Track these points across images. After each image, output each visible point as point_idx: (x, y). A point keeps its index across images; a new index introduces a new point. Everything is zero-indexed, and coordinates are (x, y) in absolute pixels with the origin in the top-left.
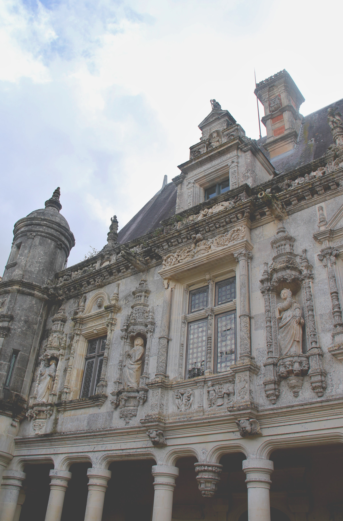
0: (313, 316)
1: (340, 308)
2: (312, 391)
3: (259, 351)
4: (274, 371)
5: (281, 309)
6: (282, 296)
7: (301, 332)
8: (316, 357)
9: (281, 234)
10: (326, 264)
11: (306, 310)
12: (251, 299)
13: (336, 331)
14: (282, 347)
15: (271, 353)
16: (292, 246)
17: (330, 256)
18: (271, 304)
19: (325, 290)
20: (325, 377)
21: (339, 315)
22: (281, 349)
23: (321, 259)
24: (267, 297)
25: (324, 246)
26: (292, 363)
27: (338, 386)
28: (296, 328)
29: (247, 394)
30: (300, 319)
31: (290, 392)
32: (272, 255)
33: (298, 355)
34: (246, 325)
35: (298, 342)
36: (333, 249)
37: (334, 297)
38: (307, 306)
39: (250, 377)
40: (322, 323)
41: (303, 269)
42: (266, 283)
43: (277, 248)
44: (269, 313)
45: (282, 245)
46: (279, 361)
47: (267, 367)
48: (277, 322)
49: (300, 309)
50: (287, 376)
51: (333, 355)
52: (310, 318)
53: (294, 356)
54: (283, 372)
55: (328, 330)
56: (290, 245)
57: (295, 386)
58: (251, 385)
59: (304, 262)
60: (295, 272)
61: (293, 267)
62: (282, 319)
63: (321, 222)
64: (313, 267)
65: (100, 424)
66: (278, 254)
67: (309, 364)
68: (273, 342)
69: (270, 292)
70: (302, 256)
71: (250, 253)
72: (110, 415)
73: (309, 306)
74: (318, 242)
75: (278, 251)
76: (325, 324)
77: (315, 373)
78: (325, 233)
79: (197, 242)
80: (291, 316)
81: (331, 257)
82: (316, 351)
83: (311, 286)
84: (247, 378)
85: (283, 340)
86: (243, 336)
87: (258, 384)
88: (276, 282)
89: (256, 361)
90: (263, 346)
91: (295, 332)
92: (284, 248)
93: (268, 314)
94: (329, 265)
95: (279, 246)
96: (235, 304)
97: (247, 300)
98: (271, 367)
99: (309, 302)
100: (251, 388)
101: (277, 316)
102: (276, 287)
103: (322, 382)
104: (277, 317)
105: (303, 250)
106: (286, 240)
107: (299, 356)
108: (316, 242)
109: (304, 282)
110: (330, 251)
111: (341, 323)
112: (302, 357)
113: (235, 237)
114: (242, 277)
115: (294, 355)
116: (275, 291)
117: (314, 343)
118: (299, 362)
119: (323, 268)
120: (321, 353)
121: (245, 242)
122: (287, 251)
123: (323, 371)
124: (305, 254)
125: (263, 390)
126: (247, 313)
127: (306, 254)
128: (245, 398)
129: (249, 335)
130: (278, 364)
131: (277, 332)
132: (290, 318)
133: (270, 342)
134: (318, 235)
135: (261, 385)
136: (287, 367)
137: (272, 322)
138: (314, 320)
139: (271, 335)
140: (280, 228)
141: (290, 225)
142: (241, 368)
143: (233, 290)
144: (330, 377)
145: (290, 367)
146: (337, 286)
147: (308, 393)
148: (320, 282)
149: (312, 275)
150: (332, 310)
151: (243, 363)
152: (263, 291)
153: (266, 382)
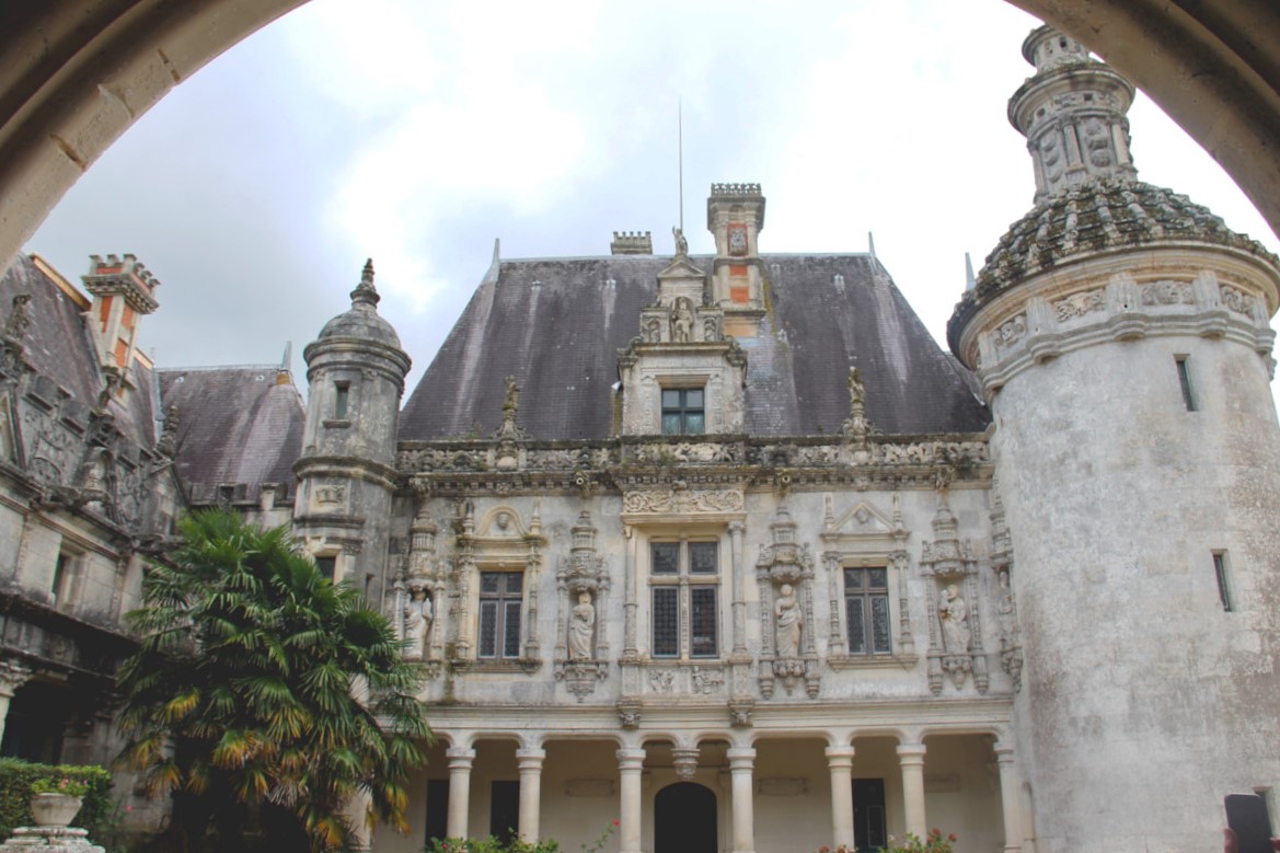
0: (812, 619)
2: (805, 693)
3: (752, 644)
5: (783, 606)
6: (783, 591)
7: (799, 633)
8: (813, 662)
10: (829, 568)
15: (767, 649)
16: (795, 535)
20: (819, 682)
23: (823, 560)
24: (761, 586)
27: (828, 691)
28: (796, 629)
31: (784, 690)
32: (771, 540)
35: (796, 643)
40: (819, 629)
41: (805, 566)
42: (763, 571)
43: (777, 533)
47: (762, 663)
49: (800, 610)
54: (783, 672)
57: (790, 685)
59: (806, 557)
60: (798, 569)
62: (783, 618)
63: (827, 518)
64: (814, 566)
65: (534, 697)
67: (806, 667)
69: (766, 583)
70: (804, 550)
72: (551, 687)
73: (809, 609)
75: (778, 538)
77: (810, 677)
78: (832, 533)
79: (677, 489)
80: (794, 617)
81: (834, 562)
82: (813, 655)
83: (812, 588)
85: (782, 639)
87: (751, 678)
88: (776, 574)
91: (795, 633)
93: (764, 605)
98: (766, 664)
101: (777, 611)
102: (776, 579)
103: (816, 686)
104: (778, 614)
105: (804, 542)
106: (787, 526)
108: (821, 540)
109: (805, 581)
116: (774, 583)
117: (810, 647)
118: (799, 665)
120: (817, 658)
122: (789, 541)
123: (818, 677)
125: (757, 685)
126: (743, 600)
127: (807, 548)
132: (793, 619)
134: (824, 533)
135: (755, 680)
138: (812, 624)
140: (782, 508)
144: (824, 683)
147: (801, 694)
148: (820, 586)
153: (760, 678)
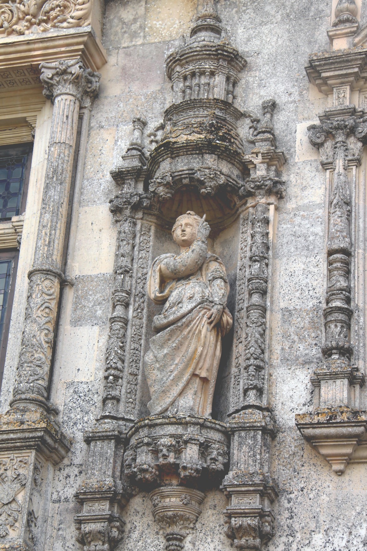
0: (264, 310)
1: (348, 300)
2: (227, 541)
3: (75, 392)
4: (115, 462)
5: (167, 272)
6: (177, 233)
7: (218, 353)
8: (254, 437)
9: (205, 37)
10: (330, 160)
11: (243, 288)
12: (73, 224)
13: (328, 367)
14: (152, 390)
15: (115, 402)
16: (231, 82)
17: (348, 136)
18: (136, 253)
19: (311, 238)
20: (272, 502)
21: (344, 322)
22: (146, 397)
23: (319, 141)
24: (127, 227)
25: (336, 103)
26: (178, 442)
27: (308, 536)
28: (206, 337)
29: (17, 524)
30: (223, 311)
31: (157, 533)
32: (165, 99)
33: (201, 421)
34: (46, 305)
35: (205, 380)
36: (361, 117)
37: (339, 265)
38: (249, 277)
39: (36, 469)
40: (286, 336)
41: (257, 160)
42: (133, 183)
43: (185, 78)
44: (127, 278)
45: (202, 73)
46: (137, 430)
47: (95, 446)
48: (145, 311)
49: (225, 282)
50: (155, 480)
51: (309, 439)
52: (255, 314)
53: (187, 423)
54: (145, 467)
55: (301, 360)
56: (228, 79)
57: (175, 516)
58: (36, 499)
59: (262, 140)
60: (230, 166)
61: (226, 148)
62: (167, 305)
63: (341, 22)
64: (286, 160)
66: (187, 98)
67: (228, 454)
68: (126, 370)
69: (140, 215)
70: (258, 121)
71: (93, 76)
73: (257, 278)
74: (319, 86)
75: (188, 91)
76: (294, 342)
77: (244, 485)
78: (348, 61)
80: (198, 298)
81: (348, 142)
82: (257, 417)
83: (271, 218)
84: (27, 472)
85: (158, 369)
86: (34, 336)
87: (55, 496)
88: (167, 185)
89: (61, 420)
90: (92, 379)
91: (200, 349)
92: (209, 84)
93: (123, 280)
94: (340, 164)
95: (193, 74)
96: (17, 231)
97: (61, 226)
98: (109, 448)
99: (257, 265)
100: (35, 508)
101: (153, 289)
102: (163, 202)
103: (261, 514)
104: (152, 296)
105: (264, 103)
106: (218, 60)
107: (203, 426)
108: (311, 85)
109: (251, 202)
110: (350, 122)
111: (346, 346)
112: (211, 428)
113: (53, 14)
114: (55, 150)
115: (188, 419)
116: (154, 215)
117: (254, 391)
118: (201, 445)
119: (317, 170)
120: (270, 427)
121: (85, 39)
122: (215, 97)
123: (271, 484)
124: (268, 116)
125: (70, 518)
126: (57, 266)
127: (272, 116)
128: (9, 537)
129: (51, 336)
130: (133, 441)
131: (142, 342)
132: (194, 305)
133: (116, 368)
134: (325, 65)
135: (67, 500)
136: (160, 455)
137: (131, 308)
138: (264, 324)
139: (121, 348)
140: (204, 17)
141: (237, 12)
142: (12, 436)
143: (14, 186)
144: (287, 505)
145: (172, 455)
146: (353, 233)
147: (212, 545)
148: (302, 213)
149: (279, 186)
150: (324, 301)
151: (22, 423)
152: (117, 207)
153: (85, 493)
